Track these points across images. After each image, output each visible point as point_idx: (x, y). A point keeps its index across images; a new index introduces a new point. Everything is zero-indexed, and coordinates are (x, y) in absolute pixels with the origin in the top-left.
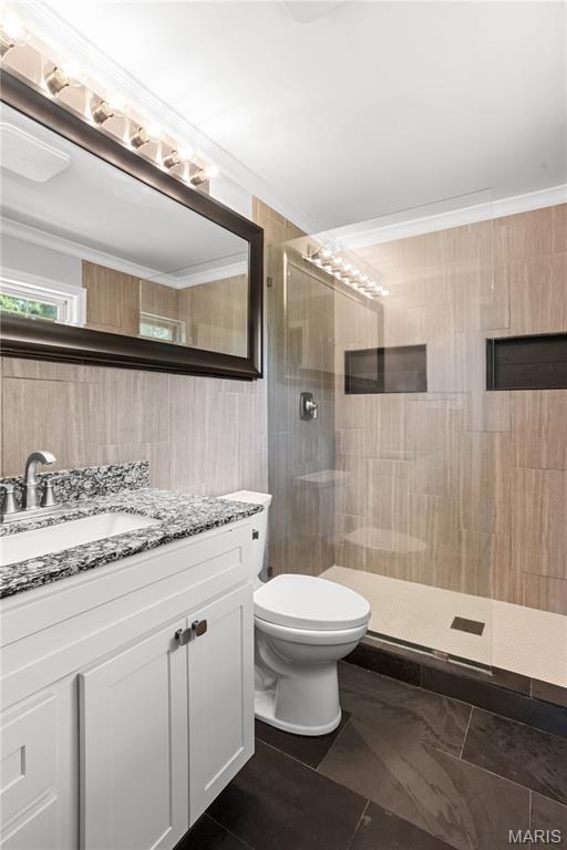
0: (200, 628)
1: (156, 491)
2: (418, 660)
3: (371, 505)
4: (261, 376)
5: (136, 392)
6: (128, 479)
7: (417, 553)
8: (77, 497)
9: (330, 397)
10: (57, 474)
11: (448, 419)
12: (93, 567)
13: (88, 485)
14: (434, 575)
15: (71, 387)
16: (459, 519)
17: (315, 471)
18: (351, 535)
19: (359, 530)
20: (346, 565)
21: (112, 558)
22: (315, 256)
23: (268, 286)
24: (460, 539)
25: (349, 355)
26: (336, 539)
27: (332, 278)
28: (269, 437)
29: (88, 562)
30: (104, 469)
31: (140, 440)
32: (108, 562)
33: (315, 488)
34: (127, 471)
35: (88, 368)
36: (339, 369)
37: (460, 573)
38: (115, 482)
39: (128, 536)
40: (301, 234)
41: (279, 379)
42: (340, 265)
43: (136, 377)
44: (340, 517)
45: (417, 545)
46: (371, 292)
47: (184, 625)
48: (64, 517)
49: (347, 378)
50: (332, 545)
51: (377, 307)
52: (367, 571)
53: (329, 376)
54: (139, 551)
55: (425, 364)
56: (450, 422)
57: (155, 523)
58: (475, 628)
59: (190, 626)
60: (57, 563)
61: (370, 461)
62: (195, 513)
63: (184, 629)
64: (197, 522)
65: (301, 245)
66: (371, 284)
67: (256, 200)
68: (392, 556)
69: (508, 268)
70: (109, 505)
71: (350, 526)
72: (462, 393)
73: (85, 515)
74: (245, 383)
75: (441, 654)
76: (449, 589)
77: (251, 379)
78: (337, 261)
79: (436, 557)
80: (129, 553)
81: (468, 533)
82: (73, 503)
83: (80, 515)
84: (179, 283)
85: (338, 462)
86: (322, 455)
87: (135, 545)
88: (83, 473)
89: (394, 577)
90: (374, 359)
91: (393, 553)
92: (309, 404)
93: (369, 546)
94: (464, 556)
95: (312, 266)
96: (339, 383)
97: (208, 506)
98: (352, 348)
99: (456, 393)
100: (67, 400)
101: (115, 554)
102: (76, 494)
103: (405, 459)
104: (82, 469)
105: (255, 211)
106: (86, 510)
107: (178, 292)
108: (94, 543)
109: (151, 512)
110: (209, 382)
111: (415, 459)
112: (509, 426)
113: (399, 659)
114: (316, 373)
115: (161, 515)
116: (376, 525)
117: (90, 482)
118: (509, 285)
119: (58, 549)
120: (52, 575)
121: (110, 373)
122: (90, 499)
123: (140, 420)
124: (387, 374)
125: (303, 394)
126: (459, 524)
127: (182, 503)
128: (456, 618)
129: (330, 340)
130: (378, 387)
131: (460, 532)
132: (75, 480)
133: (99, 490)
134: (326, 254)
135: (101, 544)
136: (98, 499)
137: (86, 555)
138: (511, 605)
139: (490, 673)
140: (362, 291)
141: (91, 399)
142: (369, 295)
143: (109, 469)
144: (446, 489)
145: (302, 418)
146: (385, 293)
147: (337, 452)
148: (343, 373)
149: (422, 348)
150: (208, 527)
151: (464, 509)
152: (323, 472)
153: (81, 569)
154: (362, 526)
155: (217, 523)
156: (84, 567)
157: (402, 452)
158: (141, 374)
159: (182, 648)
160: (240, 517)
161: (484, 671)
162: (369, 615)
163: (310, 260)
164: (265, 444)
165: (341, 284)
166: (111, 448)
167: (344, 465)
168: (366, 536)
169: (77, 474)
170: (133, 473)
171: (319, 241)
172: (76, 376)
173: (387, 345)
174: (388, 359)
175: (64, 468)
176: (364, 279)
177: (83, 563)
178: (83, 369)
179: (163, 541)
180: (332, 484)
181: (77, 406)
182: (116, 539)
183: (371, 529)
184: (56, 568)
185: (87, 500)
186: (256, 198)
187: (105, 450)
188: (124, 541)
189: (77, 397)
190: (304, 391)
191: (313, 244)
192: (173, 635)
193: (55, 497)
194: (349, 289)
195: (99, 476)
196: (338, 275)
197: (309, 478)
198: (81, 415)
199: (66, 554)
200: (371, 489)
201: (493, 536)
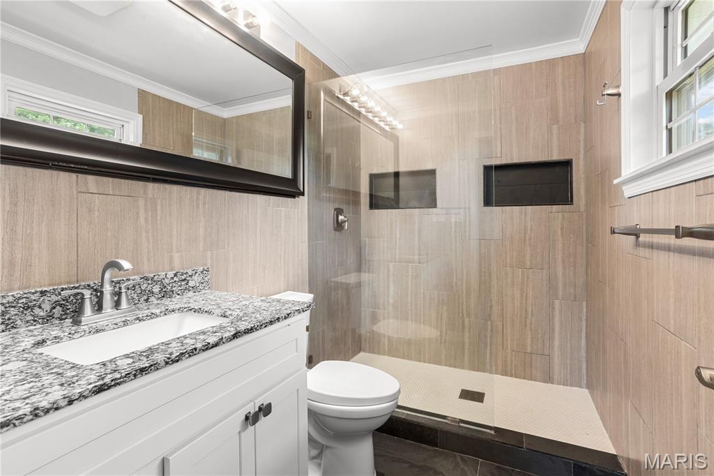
0: (266, 410)
1: (217, 293)
2: (436, 426)
3: (391, 301)
4: (303, 194)
5: (198, 207)
6: (191, 284)
7: (430, 339)
8: (147, 300)
9: (357, 212)
10: (128, 280)
11: (453, 230)
12: (177, 361)
13: (156, 289)
14: (443, 357)
15: (141, 203)
16: (463, 310)
17: (346, 274)
18: (375, 326)
19: (382, 323)
20: (372, 351)
21: (193, 352)
22: (346, 94)
23: (308, 118)
24: (464, 326)
25: (373, 178)
26: (364, 330)
27: (359, 113)
28: (309, 246)
29: (173, 357)
30: (171, 274)
31: (201, 249)
32: (190, 356)
33: (347, 288)
34: (191, 276)
35: (156, 185)
36: (364, 189)
37: (463, 353)
38: (180, 286)
39: (204, 333)
40: (334, 75)
41: (317, 197)
42: (365, 103)
43: (198, 194)
44: (366, 312)
45: (429, 332)
46: (389, 125)
47: (252, 409)
48: (138, 319)
49: (371, 196)
50: (360, 336)
51: (393, 137)
52: (389, 356)
53: (356, 194)
54: (216, 345)
55: (435, 186)
56: (455, 232)
57: (224, 321)
58: (477, 397)
59: (257, 409)
60: (145, 359)
61: (391, 265)
62: (258, 311)
63: (252, 412)
64: (261, 318)
65: (334, 84)
66: (389, 119)
67: (298, 45)
68: (409, 343)
69: (500, 109)
70: (177, 307)
71: (374, 319)
72: (465, 208)
73: (157, 316)
74: (289, 200)
75: (454, 420)
76: (455, 367)
77: (294, 197)
78: (363, 99)
79: (445, 342)
80: (208, 347)
81: (470, 322)
82: (143, 305)
83: (152, 316)
84: (225, 113)
85: (363, 266)
86: (351, 261)
87: (212, 340)
88: (152, 279)
89: (411, 360)
90: (391, 180)
91: (410, 339)
92: (341, 218)
93: (390, 334)
94: (467, 340)
95: (343, 102)
96: (365, 200)
97: (268, 305)
98: (375, 171)
99: (460, 208)
100: (138, 214)
101: (195, 349)
102: (146, 297)
103: (420, 263)
104: (152, 275)
105: (297, 54)
106: (157, 311)
107: (224, 120)
108: (174, 340)
109: (218, 311)
110: (260, 199)
111: (427, 262)
112: (501, 234)
113: (421, 426)
114: (346, 192)
115: (227, 314)
116: (396, 318)
117: (158, 286)
118: (500, 123)
119: (142, 346)
120: (143, 371)
121: (175, 190)
122: (159, 302)
123: (201, 231)
124: (402, 193)
125: (335, 209)
126: (463, 315)
127: (244, 303)
128: (462, 390)
129: (357, 165)
130: (394, 204)
131: (463, 321)
132: (145, 285)
133: (166, 293)
134: (355, 92)
135: (180, 341)
136: (166, 301)
137: (170, 351)
138: (504, 377)
139: (493, 432)
140: (382, 124)
141: (159, 212)
142: (387, 128)
143: (175, 275)
144: (452, 287)
145: (335, 229)
146: (400, 126)
147: (363, 258)
148: (368, 193)
149: (432, 172)
150: (271, 323)
151: (467, 303)
152: (353, 274)
153: (167, 363)
154: (384, 319)
155: (278, 319)
156: (169, 362)
157: (416, 257)
158: (203, 191)
159: (251, 428)
160: (296, 313)
161: (488, 431)
162: (399, 391)
163: (341, 97)
164: (306, 251)
165: (366, 118)
166: (176, 256)
167: (369, 269)
168: (388, 327)
169: (147, 280)
170: (195, 277)
171: (348, 82)
172: (145, 192)
173: (402, 169)
174: (402, 180)
175: (135, 275)
176: (384, 114)
177: (169, 358)
178: (151, 186)
179: (236, 336)
180: (359, 285)
181: (146, 219)
182: (193, 336)
183: (391, 321)
184: (144, 363)
185: (156, 302)
186: (299, 43)
187: (171, 257)
188: (202, 337)
189: (146, 211)
190: (337, 207)
191: (343, 84)
192: (244, 417)
193: (128, 300)
194: (372, 122)
195: (167, 281)
196: (363, 111)
197: (342, 279)
198: (150, 227)
199: (151, 351)
200: (392, 287)
201: (489, 323)
